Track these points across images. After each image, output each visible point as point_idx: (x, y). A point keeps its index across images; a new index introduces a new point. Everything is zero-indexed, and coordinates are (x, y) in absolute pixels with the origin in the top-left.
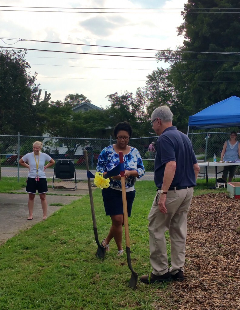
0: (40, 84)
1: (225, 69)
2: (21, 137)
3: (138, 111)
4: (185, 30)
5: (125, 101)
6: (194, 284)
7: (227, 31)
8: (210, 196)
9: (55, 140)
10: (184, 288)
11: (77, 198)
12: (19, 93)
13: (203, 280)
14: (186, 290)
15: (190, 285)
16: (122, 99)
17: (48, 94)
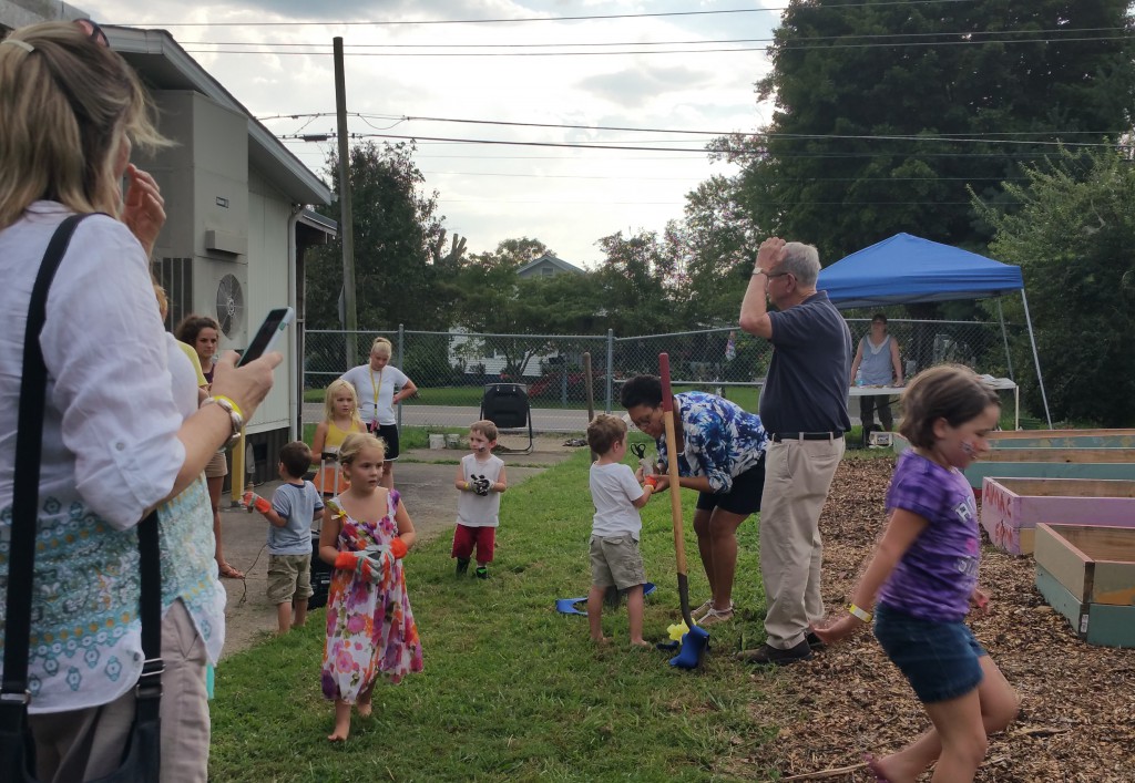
0: (444, 217)
1: (872, 175)
2: (405, 336)
3: (669, 273)
4: (776, 88)
5: (639, 252)
6: (841, 663)
7: (877, 87)
8: (852, 465)
9: (478, 343)
10: (817, 672)
11: (536, 472)
12: (398, 237)
13: (862, 655)
14: (823, 677)
15: (831, 665)
16: (632, 246)
17: (459, 239)
